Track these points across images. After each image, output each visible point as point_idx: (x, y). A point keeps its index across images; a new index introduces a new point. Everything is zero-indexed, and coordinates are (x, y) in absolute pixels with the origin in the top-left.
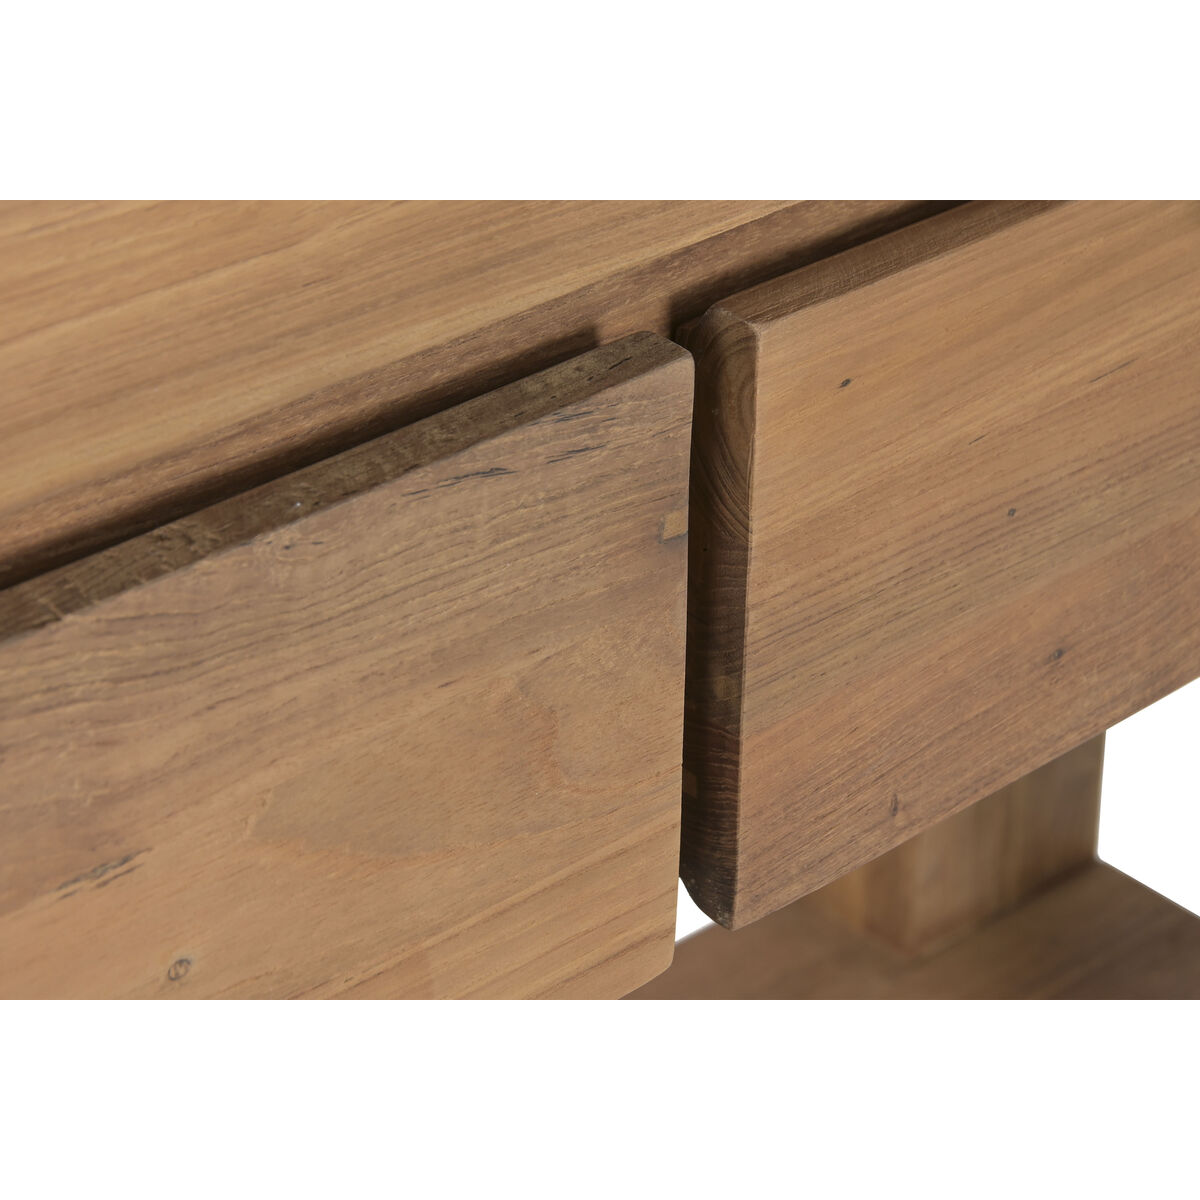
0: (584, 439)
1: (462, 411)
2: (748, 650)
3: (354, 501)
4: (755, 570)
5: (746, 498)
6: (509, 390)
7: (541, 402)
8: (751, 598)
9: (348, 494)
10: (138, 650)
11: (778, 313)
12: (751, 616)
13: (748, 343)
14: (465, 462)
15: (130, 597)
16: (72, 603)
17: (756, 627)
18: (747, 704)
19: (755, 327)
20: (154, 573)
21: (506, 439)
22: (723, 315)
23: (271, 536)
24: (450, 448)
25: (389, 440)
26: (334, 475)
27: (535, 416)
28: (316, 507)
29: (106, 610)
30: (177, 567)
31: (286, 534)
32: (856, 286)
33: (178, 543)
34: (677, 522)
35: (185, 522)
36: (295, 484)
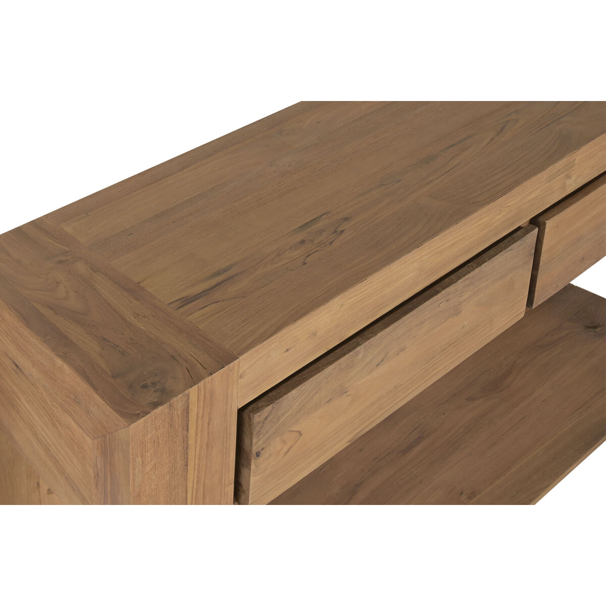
0: (523, 242)
1: (506, 241)
2: (540, 268)
3: (494, 258)
4: (542, 255)
5: (542, 245)
6: (512, 236)
7: (517, 238)
8: (541, 260)
9: (493, 257)
10: (467, 283)
11: (549, 219)
12: (541, 262)
13: (545, 224)
14: (508, 249)
15: (467, 276)
16: (459, 278)
17: (541, 263)
18: (539, 275)
19: (546, 221)
20: (469, 273)
21: (513, 245)
22: (540, 219)
23: (484, 265)
24: (506, 247)
25: (496, 247)
26: (490, 254)
27: (517, 241)
28: (489, 259)
29: (464, 278)
30: (472, 271)
31: (486, 264)
32: (560, 212)
33: (471, 267)
34: (533, 251)
35: (470, 264)
36: (484, 256)
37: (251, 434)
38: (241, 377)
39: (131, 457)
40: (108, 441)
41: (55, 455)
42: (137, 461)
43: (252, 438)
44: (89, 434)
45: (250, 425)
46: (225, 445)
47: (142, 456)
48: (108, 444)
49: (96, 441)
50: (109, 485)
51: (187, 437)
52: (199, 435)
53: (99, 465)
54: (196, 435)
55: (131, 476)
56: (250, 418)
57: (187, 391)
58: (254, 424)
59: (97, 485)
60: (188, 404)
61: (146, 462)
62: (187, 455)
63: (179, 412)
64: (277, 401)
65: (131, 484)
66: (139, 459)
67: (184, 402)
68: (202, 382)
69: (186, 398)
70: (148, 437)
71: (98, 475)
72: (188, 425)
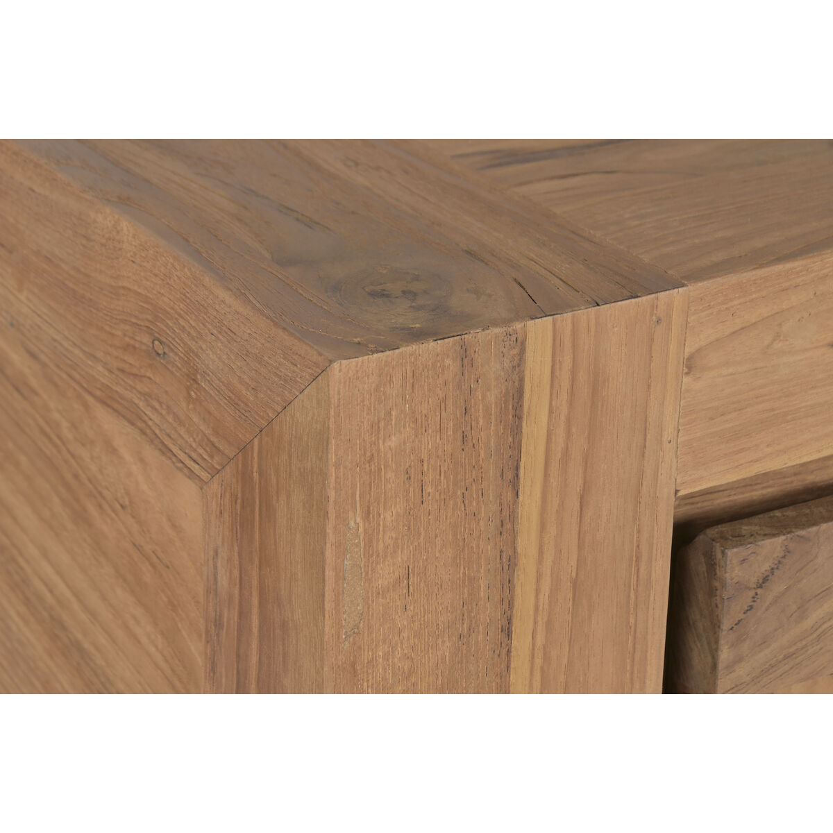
37: (715, 625)
38: (690, 365)
39: (332, 494)
40: (255, 469)
41: (80, 636)
42: (352, 524)
43: (717, 642)
44: (196, 468)
45: (712, 593)
46: (632, 621)
47: (367, 515)
48: (256, 475)
49: (215, 486)
50: (254, 645)
51: (513, 516)
52: (552, 529)
53: (223, 581)
54: (543, 526)
55: (329, 574)
56: (712, 566)
57: (518, 326)
58: (724, 586)
59: (213, 670)
60: (522, 380)
61: (381, 546)
62: (511, 590)
63: (492, 398)
64: (802, 533)
65: (327, 606)
66: (358, 520)
67: (507, 364)
68: (568, 316)
69: (515, 351)
70: (388, 443)
71: (218, 624)
72: (517, 468)
